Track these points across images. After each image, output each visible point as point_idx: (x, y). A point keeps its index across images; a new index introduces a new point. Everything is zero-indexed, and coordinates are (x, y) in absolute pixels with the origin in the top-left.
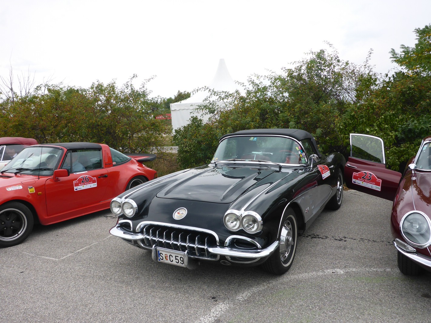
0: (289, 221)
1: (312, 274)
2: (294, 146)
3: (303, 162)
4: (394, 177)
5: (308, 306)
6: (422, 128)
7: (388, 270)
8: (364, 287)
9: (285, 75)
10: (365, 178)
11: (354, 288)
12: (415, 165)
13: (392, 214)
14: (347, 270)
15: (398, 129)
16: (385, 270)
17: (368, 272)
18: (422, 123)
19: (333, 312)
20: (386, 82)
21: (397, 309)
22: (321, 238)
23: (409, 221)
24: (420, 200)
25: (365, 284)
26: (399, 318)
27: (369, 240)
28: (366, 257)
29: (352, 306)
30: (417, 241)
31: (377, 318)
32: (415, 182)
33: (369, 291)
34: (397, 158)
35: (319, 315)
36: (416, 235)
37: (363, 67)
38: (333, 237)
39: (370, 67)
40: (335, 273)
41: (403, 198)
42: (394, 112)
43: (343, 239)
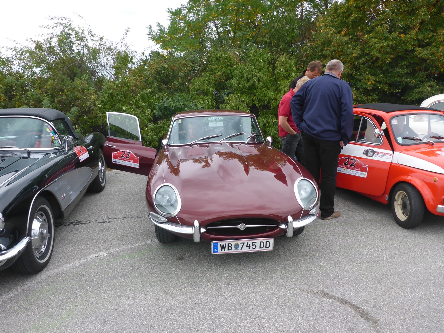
0: (41, 212)
1: (74, 264)
2: (44, 127)
3: (57, 145)
4: (150, 153)
5: (70, 299)
6: (176, 106)
7: (149, 242)
8: (127, 264)
9: (33, 46)
10: (124, 157)
11: (117, 268)
12: (168, 141)
13: (147, 188)
14: (111, 251)
15: (155, 107)
16: (146, 244)
17: (131, 248)
18: (176, 101)
19: (96, 297)
20: (144, 61)
21: (156, 278)
22: (84, 223)
23: (160, 194)
24: (170, 173)
25: (128, 261)
26: (157, 285)
27: (131, 217)
28: (129, 235)
29: (115, 286)
30: (168, 211)
31: (138, 291)
32: (167, 156)
33: (131, 266)
34: (155, 134)
35: (81, 305)
36: (166, 206)
37: (120, 44)
38: (97, 220)
39: (127, 45)
40: (98, 257)
41: (156, 172)
42: (150, 91)
43: (107, 220)
